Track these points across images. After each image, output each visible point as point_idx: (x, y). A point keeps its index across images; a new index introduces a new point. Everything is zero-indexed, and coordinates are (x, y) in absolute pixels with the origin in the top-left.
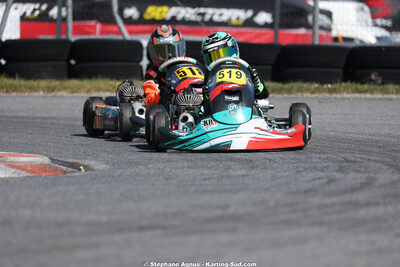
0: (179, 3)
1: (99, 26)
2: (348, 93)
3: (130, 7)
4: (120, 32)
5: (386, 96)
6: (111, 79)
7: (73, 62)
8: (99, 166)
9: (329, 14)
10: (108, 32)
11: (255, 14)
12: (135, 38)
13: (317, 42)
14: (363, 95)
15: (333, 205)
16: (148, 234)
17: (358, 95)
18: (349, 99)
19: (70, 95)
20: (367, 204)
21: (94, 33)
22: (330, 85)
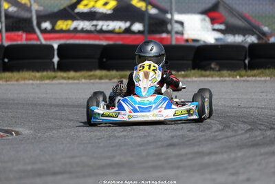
0: (78, 18)
1: (24, 36)
2: (196, 77)
3: (45, 21)
4: (38, 39)
5: (222, 79)
6: (33, 71)
7: (6, 60)
8: (25, 131)
9: (182, 24)
10: (30, 39)
11: (131, 25)
12: (48, 43)
13: (174, 42)
14: (206, 79)
15: (186, 154)
16: (59, 177)
17: (202, 79)
18: (196, 81)
19: (5, 83)
20: (210, 153)
21: (21, 40)
22: (183, 73)
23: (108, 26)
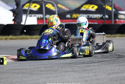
22: (113, 35)
23: (94, 16)
